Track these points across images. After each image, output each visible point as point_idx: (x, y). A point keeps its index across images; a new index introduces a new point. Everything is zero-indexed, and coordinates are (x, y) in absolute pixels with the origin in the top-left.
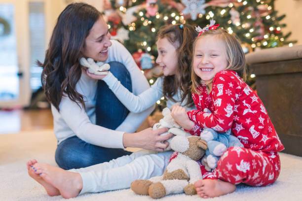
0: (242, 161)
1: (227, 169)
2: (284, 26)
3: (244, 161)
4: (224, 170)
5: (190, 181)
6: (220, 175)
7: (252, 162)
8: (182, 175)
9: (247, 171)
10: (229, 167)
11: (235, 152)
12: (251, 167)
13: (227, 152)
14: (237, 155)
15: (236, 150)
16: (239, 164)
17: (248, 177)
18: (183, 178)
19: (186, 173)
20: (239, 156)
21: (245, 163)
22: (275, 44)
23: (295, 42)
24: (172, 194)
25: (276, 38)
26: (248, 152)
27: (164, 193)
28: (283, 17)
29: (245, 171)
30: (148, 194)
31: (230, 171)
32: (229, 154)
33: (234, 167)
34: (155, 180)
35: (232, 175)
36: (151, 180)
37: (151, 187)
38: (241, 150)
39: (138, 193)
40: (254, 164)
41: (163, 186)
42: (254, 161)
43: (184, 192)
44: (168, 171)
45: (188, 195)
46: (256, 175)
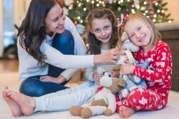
1: (132, 102)
2: (166, 9)
3: (144, 98)
4: (130, 102)
5: (108, 107)
6: (127, 104)
7: (149, 99)
8: (103, 103)
9: (145, 104)
10: (134, 100)
11: (139, 92)
12: (148, 101)
13: (134, 91)
14: (140, 94)
15: (140, 90)
16: (141, 100)
17: (145, 107)
18: (104, 105)
19: (106, 102)
20: (141, 94)
21: (145, 99)
22: (160, 21)
23: (172, 20)
24: (96, 115)
25: (162, 17)
26: (147, 92)
27: (90, 114)
28: (166, 4)
29: (144, 104)
30: (80, 115)
31: (135, 103)
32: (135, 92)
33: (137, 101)
34: (85, 106)
35: (135, 106)
36: (82, 106)
37: (83, 111)
38: (143, 91)
39: (74, 115)
40: (150, 99)
41: (90, 110)
42: (150, 98)
43: (104, 114)
44: (95, 100)
45: (106, 115)
46: (151, 106)
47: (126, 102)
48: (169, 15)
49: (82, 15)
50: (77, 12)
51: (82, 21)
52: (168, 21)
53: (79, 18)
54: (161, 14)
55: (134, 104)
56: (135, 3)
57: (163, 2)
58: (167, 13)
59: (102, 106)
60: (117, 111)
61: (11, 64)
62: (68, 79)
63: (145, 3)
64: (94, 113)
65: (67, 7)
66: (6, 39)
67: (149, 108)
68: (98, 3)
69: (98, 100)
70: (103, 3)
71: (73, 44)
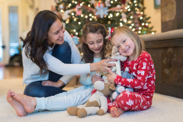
0: (130, 100)
1: (121, 103)
2: (150, 23)
3: (131, 100)
4: (119, 103)
5: (101, 108)
6: (117, 105)
7: (135, 101)
8: (96, 104)
9: (132, 105)
10: (122, 102)
11: (127, 94)
12: (134, 103)
13: (122, 94)
14: (127, 96)
15: (127, 93)
16: (128, 101)
17: (132, 108)
18: (97, 106)
19: (99, 103)
20: (128, 97)
21: (131, 101)
22: (145, 32)
23: (155, 32)
24: (90, 115)
25: (146, 29)
26: (133, 95)
27: (86, 114)
28: (149, 18)
29: (131, 105)
30: (77, 115)
32: (123, 95)
33: (125, 103)
35: (123, 107)
36: (78, 107)
37: (79, 111)
38: (130, 93)
39: (71, 114)
40: (136, 101)
41: (85, 110)
42: (136, 100)
43: (97, 114)
44: (89, 101)
45: (99, 115)
46: (137, 107)
47: (115, 103)
48: (152, 28)
49: (77, 28)
50: (73, 25)
51: (77, 34)
52: (151, 32)
53: (75, 31)
54: (145, 26)
55: (122, 105)
56: (123, 18)
57: (147, 17)
58: (150, 26)
59: (95, 107)
60: (109, 111)
61: (17, 71)
62: (66, 83)
63: (131, 17)
64: (88, 113)
65: (64, 21)
66: (12, 49)
67: (135, 108)
68: (91, 17)
69: (92, 102)
70: (95, 17)
71: (71, 53)
